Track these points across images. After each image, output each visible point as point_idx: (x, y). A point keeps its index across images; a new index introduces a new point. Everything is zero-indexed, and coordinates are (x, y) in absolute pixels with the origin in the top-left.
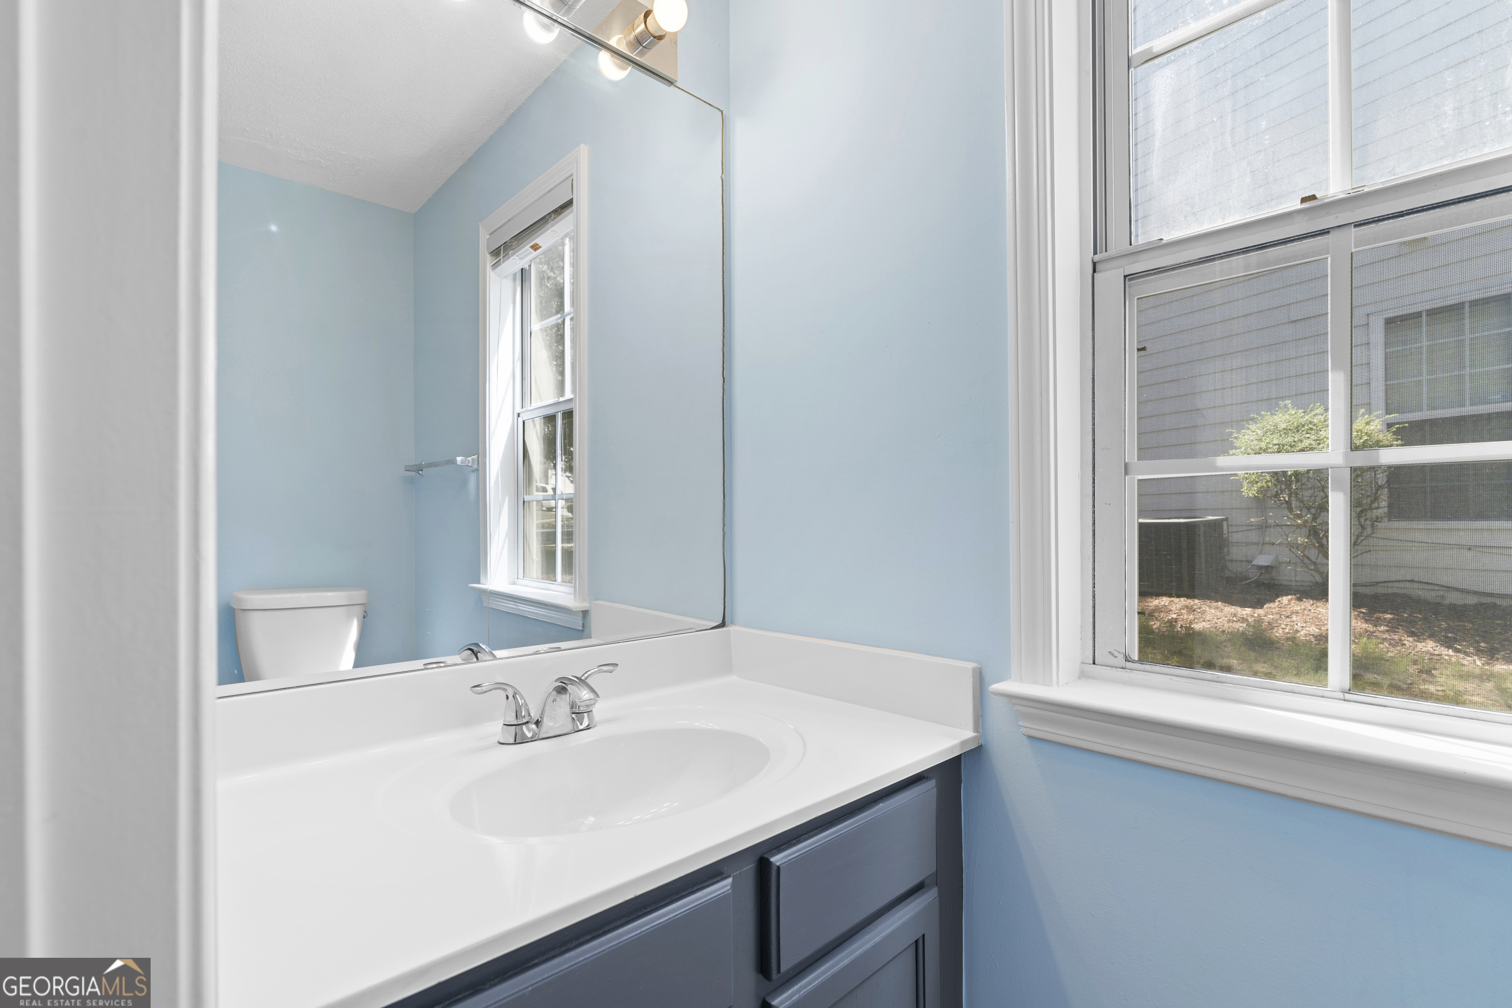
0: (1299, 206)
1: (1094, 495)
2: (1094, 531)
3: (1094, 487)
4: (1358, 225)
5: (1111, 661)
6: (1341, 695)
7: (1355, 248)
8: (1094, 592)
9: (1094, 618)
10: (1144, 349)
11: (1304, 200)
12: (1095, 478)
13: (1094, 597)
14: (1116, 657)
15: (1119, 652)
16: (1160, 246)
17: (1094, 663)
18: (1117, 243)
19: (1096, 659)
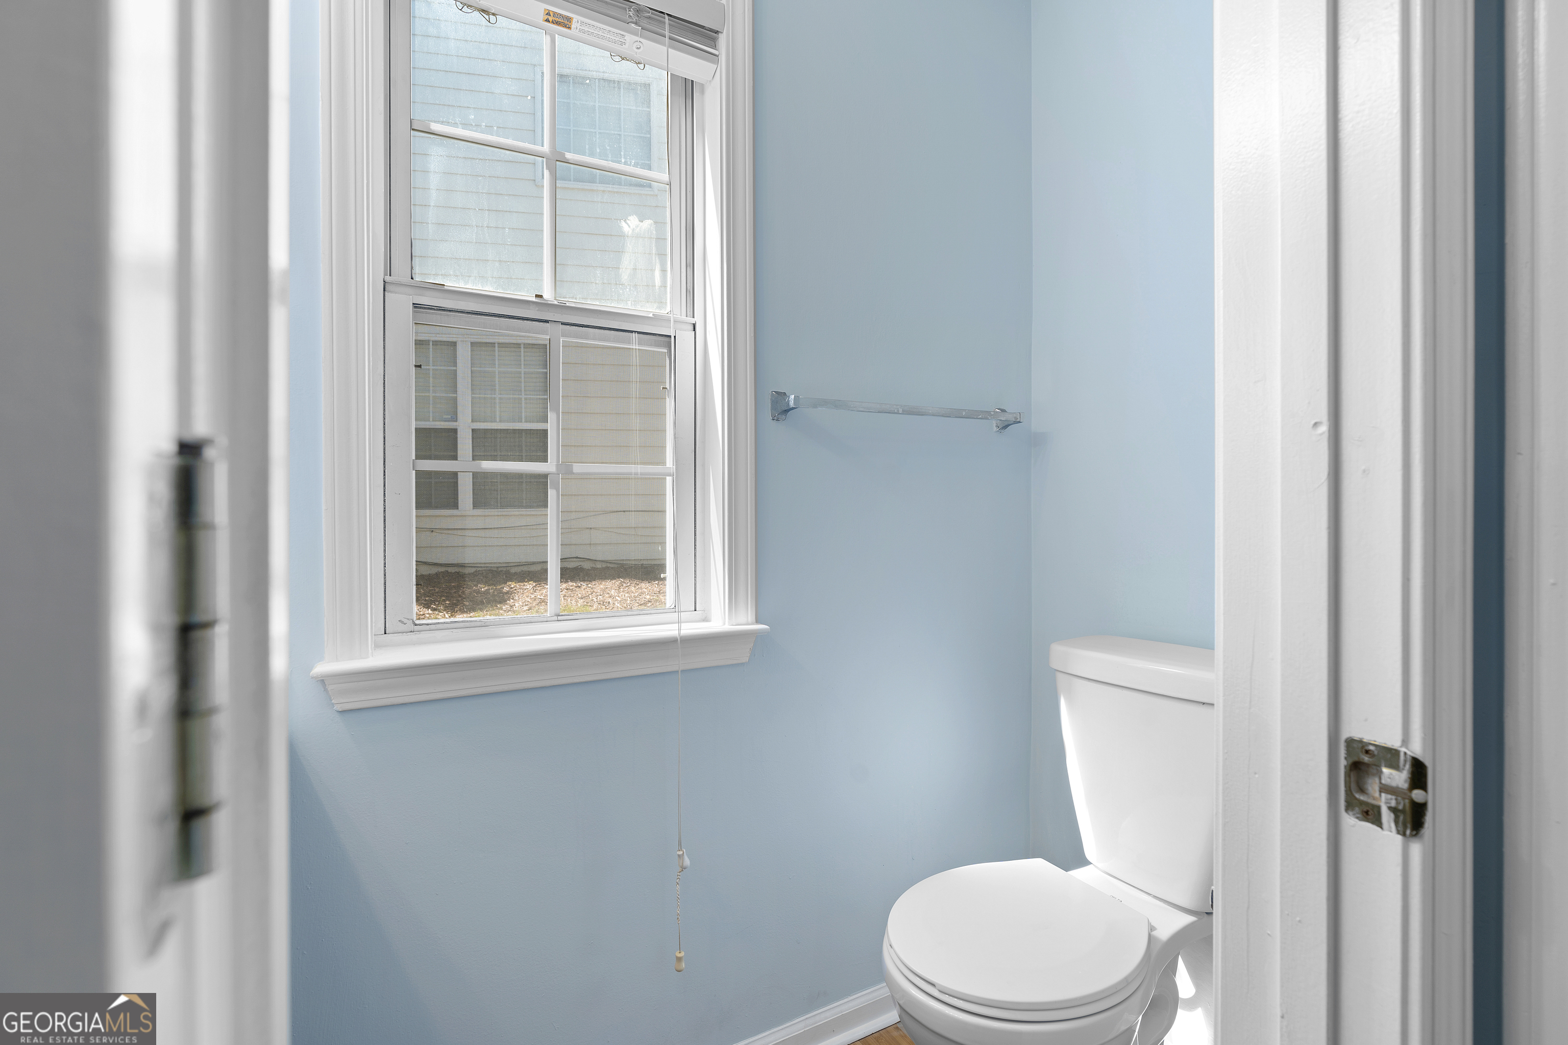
0: (534, 299)
1: (385, 485)
2: (385, 516)
3: (385, 478)
4: (563, 324)
5: (402, 628)
6: (555, 618)
7: (562, 340)
8: (385, 570)
9: (385, 594)
10: (420, 366)
11: (537, 296)
12: (386, 471)
13: (385, 575)
14: (405, 624)
15: (408, 619)
16: (439, 288)
17: (385, 633)
18: (400, 272)
19: (387, 629)
